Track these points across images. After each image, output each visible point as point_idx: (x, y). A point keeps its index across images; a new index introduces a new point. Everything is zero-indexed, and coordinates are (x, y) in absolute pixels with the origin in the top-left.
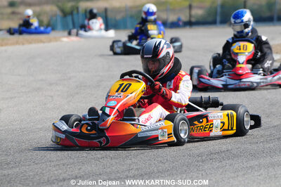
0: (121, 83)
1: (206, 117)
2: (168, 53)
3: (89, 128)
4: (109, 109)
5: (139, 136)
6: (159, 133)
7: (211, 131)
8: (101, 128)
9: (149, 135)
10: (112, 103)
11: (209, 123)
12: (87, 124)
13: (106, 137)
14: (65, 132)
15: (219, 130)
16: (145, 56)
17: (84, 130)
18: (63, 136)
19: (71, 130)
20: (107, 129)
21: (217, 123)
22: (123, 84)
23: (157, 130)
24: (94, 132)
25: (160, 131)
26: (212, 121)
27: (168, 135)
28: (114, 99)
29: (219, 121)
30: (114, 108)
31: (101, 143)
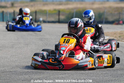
0: (65, 38)
1: (102, 57)
2: (82, 25)
3: (53, 60)
4: (62, 51)
5: (79, 65)
6: (88, 63)
7: (103, 63)
8: (59, 60)
9: (83, 64)
10: (63, 48)
11: (103, 60)
12: (52, 58)
13: (62, 65)
14: (40, 62)
15: (106, 63)
16: (71, 26)
17: (51, 61)
18: (40, 64)
19: (44, 61)
20: (63, 61)
21: (106, 60)
22: (66, 39)
23: (87, 62)
24: (56, 62)
25: (88, 62)
26: (104, 59)
27: (92, 64)
28: (64, 47)
29: (107, 59)
30: (65, 51)
31: (60, 67)
